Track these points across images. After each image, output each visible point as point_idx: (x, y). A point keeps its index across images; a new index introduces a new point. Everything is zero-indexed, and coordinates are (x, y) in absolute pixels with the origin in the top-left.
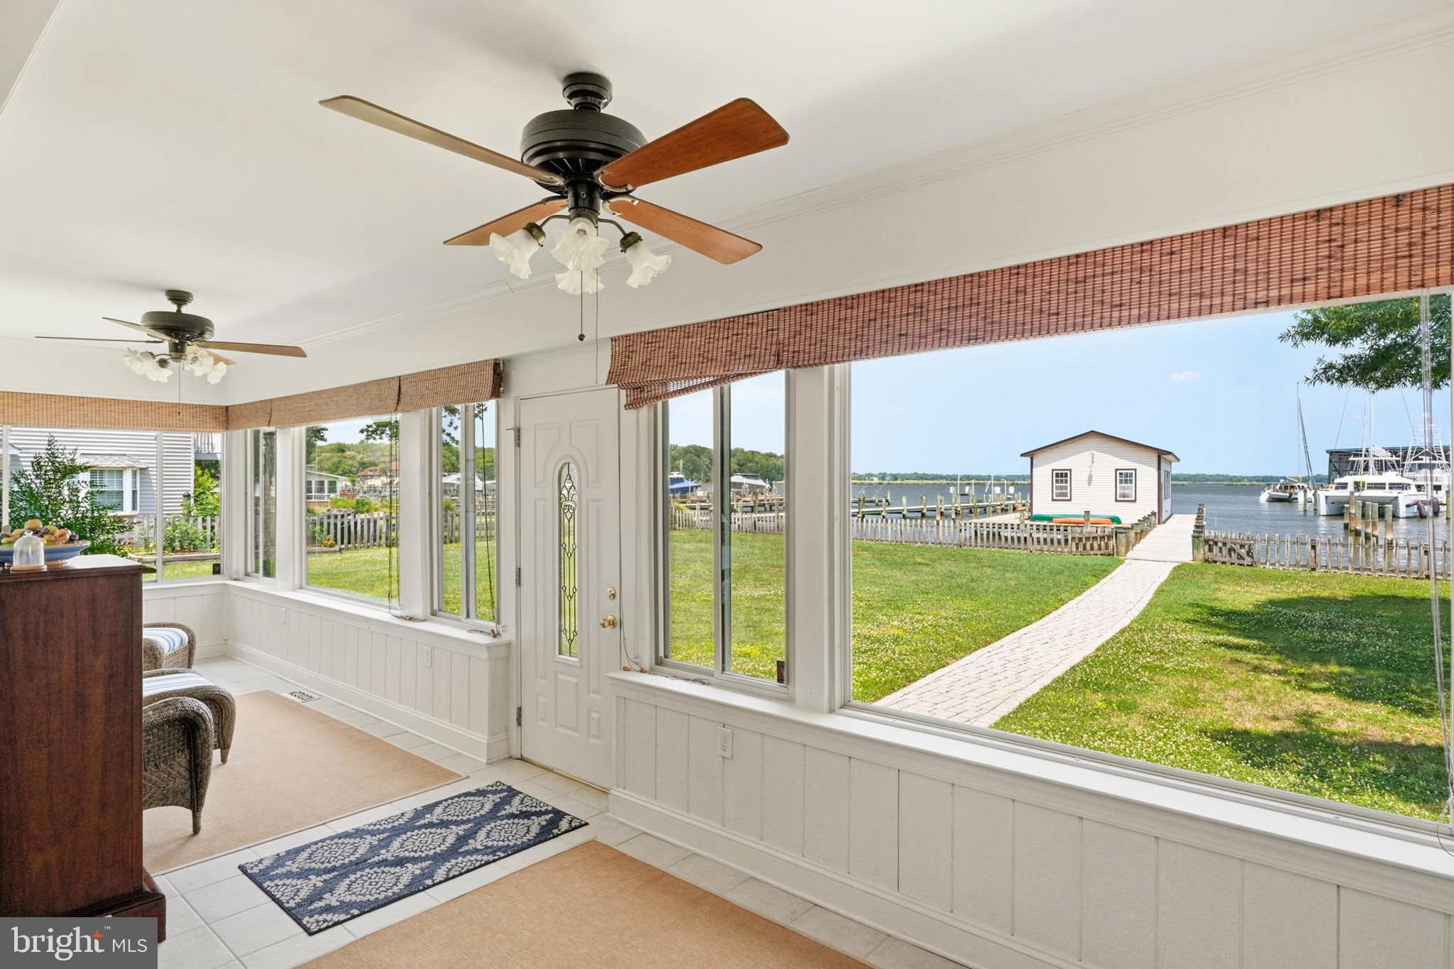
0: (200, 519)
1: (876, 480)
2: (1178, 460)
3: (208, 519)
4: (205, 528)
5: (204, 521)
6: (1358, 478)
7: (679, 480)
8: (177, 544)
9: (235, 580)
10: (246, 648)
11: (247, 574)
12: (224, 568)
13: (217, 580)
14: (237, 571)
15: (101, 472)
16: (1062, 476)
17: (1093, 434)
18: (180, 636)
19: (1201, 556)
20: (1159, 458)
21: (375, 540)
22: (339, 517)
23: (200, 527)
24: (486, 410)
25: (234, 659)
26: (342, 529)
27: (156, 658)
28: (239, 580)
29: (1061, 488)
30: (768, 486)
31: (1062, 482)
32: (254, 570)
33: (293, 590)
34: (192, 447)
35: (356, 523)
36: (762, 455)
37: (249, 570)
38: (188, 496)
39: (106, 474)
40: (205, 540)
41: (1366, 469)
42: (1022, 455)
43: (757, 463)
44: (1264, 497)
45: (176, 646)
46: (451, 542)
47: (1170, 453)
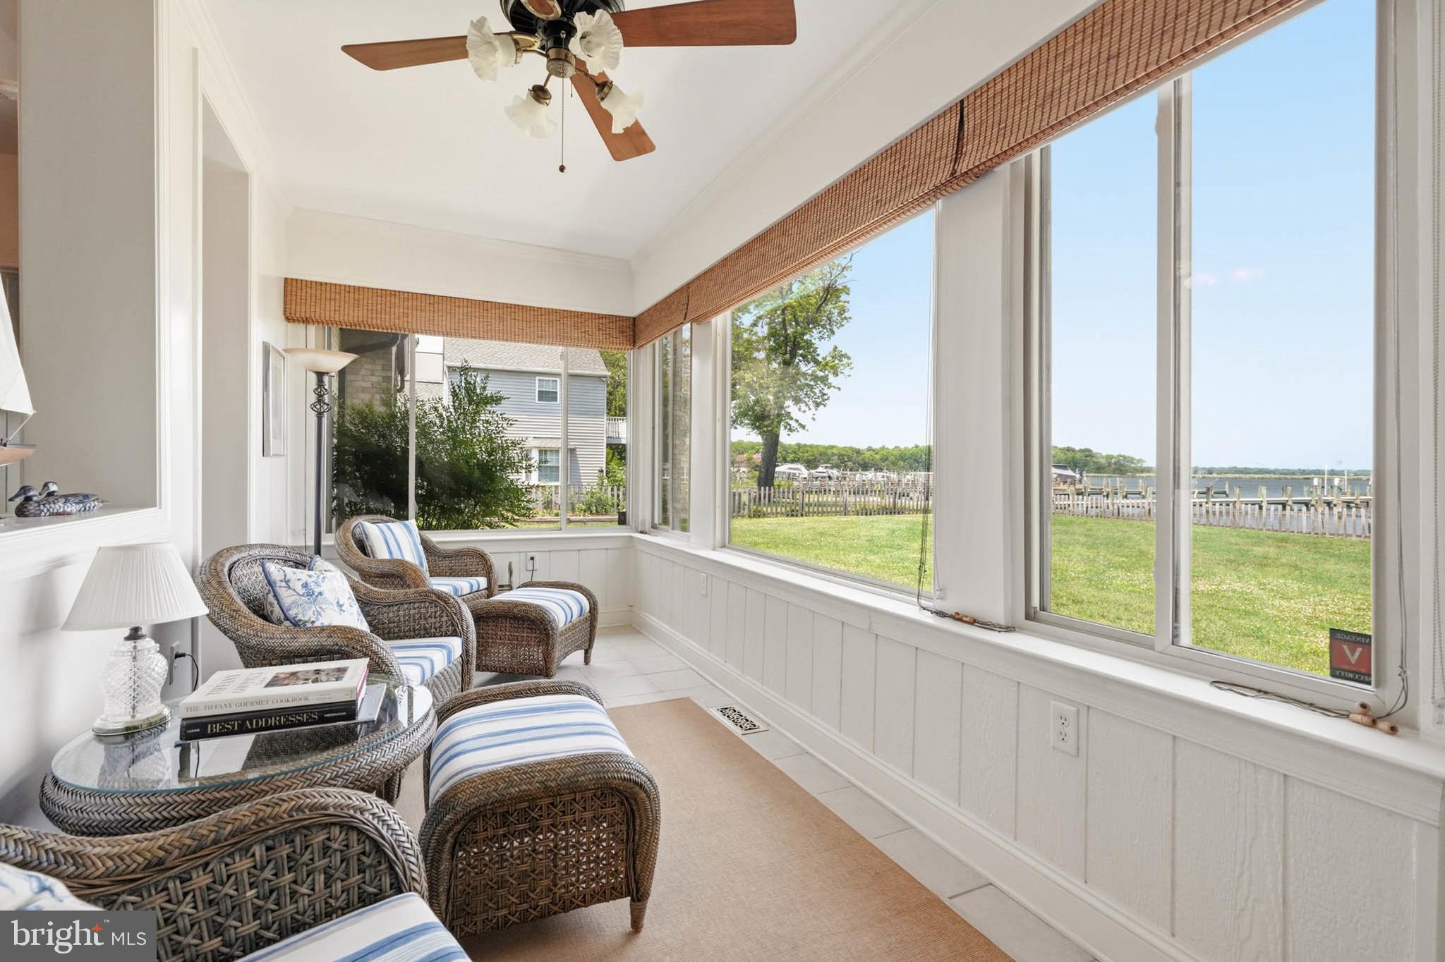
0: (610, 489)
3: (615, 488)
4: (613, 495)
5: (612, 490)
8: (594, 509)
9: (642, 532)
10: (655, 621)
11: (654, 527)
12: (630, 517)
13: (622, 532)
14: (643, 522)
15: (546, 451)
18: (579, 603)
21: (739, 512)
23: (610, 496)
24: (828, 399)
25: (641, 633)
27: (548, 635)
28: (646, 533)
30: (1078, 476)
32: (661, 522)
33: (714, 549)
34: (605, 432)
37: (656, 522)
38: (602, 471)
39: (548, 453)
40: (612, 505)
45: (574, 618)
46: (802, 515)
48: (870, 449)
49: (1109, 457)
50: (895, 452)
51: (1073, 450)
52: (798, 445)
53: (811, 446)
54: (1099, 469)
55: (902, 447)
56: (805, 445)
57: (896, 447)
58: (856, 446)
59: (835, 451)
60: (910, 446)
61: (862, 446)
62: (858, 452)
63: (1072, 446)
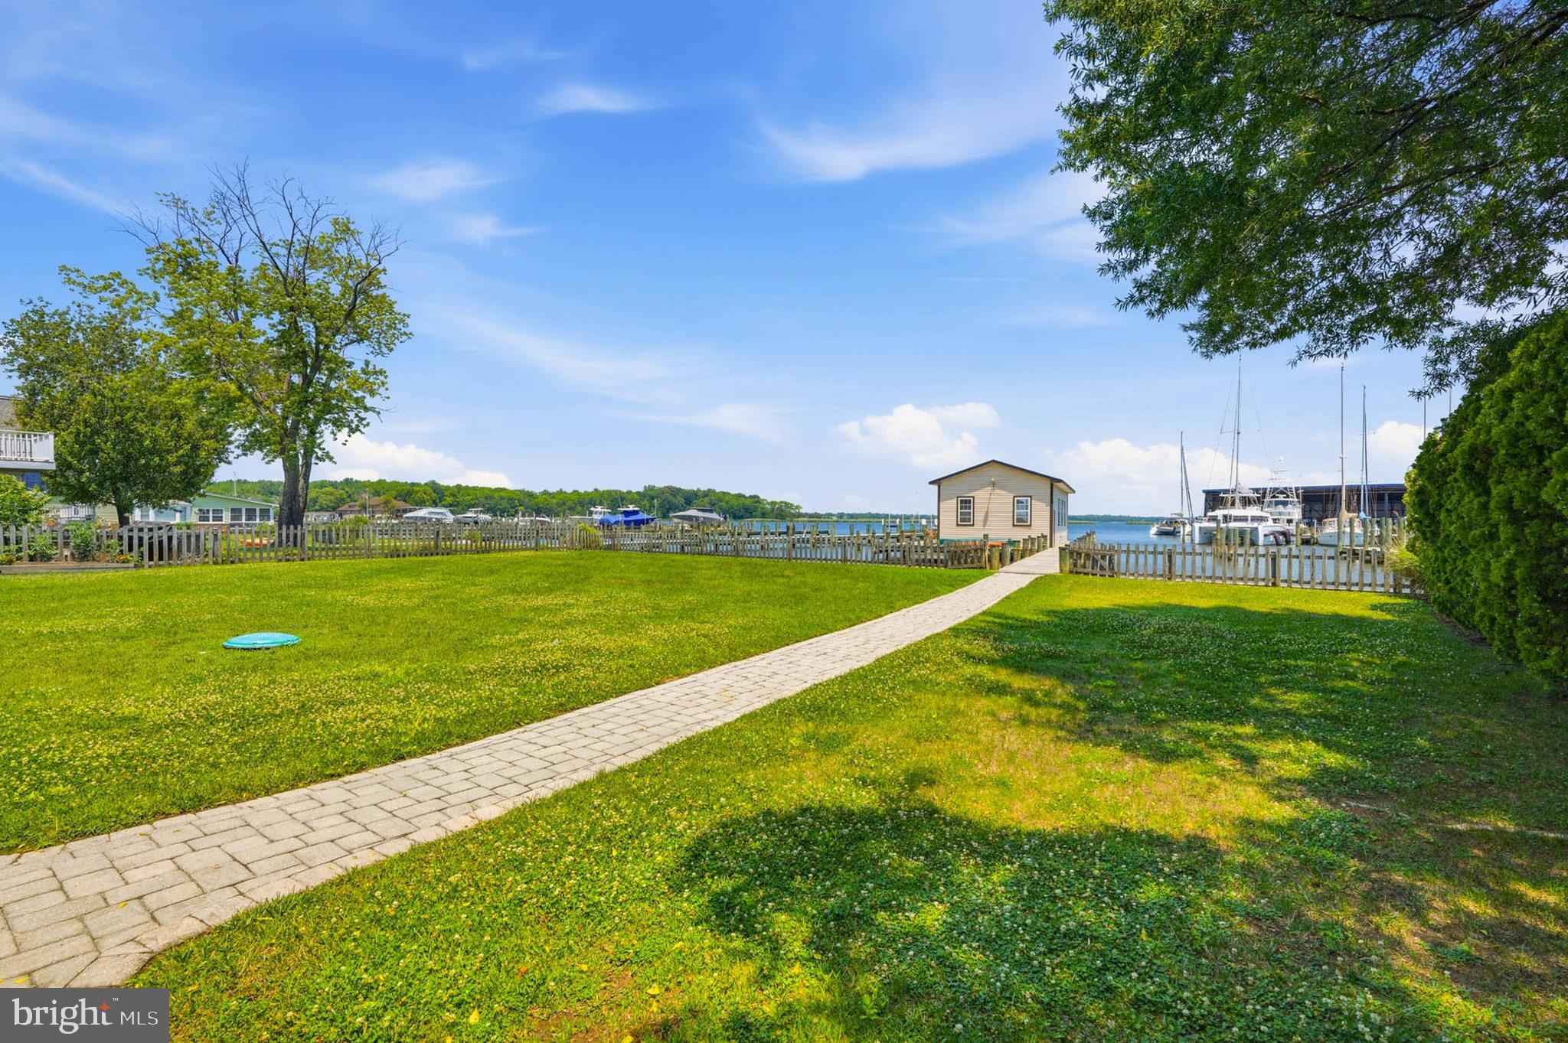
1: (835, 518)
2: (1074, 491)
6: (1226, 512)
7: (635, 513)
16: (966, 503)
17: (993, 461)
19: (1067, 569)
20: (1052, 485)
22: (146, 530)
26: (151, 545)
29: (965, 514)
30: (721, 519)
31: (966, 508)
35: (170, 539)
36: (733, 495)
41: (1233, 504)
42: (930, 483)
43: (727, 503)
44: (1154, 530)
47: (1060, 481)
48: (545, 492)
49: (773, 503)
50: (574, 497)
51: (744, 496)
52: (459, 487)
53: (475, 488)
54: (764, 515)
55: (582, 491)
56: (467, 487)
57: (575, 491)
58: (528, 488)
59: (503, 494)
60: (590, 489)
61: (537, 489)
62: (530, 495)
63: (743, 493)
